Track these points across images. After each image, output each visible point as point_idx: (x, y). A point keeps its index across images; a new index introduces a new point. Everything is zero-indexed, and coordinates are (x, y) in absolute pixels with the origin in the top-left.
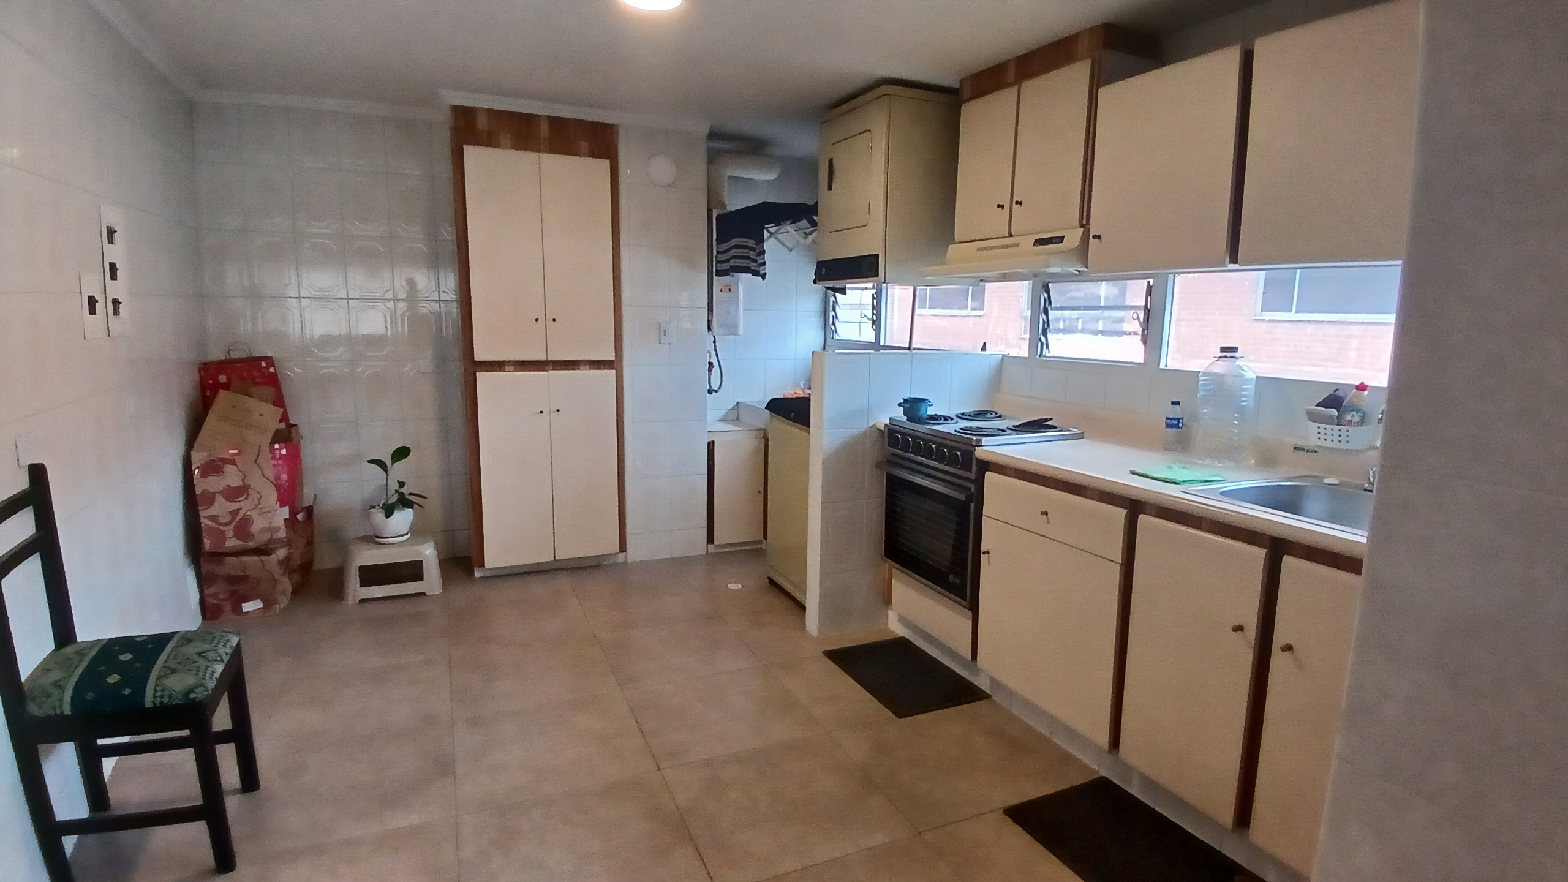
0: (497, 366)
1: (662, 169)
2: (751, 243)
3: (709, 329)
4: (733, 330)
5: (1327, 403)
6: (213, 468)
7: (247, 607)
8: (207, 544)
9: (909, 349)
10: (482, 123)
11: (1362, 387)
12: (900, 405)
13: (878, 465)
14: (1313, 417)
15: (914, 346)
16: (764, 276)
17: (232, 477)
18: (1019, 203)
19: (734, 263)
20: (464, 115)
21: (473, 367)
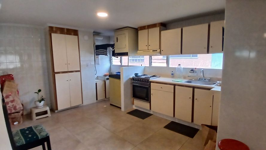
0: (58, 73)
1: (86, 38)
2: (105, 50)
3: (95, 64)
4: (98, 64)
5: (191, 70)
6: (7, 97)
7: (15, 123)
8: (9, 112)
9: (128, 66)
10: (54, 29)
11: (196, 68)
12: (134, 74)
13: (131, 84)
14: (190, 72)
16: (107, 56)
17: (11, 98)
18: (149, 45)
19: (100, 53)
20: (51, 28)
21: (54, 73)
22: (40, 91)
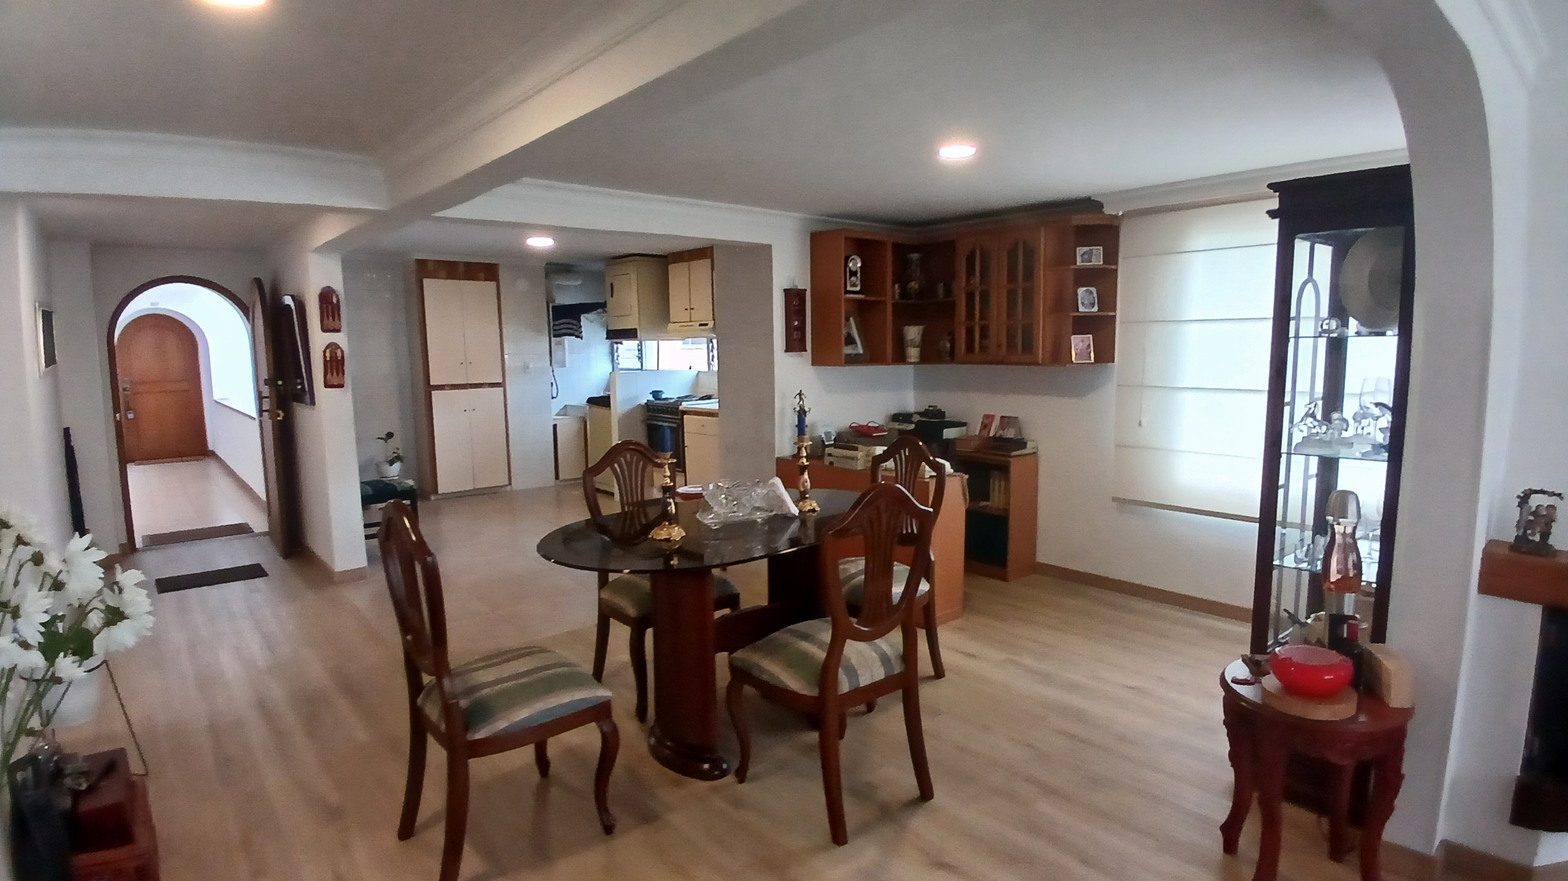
0: (442, 387)
1: (522, 285)
2: (575, 322)
3: (551, 364)
4: (564, 366)
9: (656, 372)
10: (430, 267)
12: (651, 393)
13: (643, 421)
15: (644, 368)
16: (582, 338)
18: (693, 309)
19: (564, 331)
20: (422, 264)
21: (429, 388)
22: (390, 435)
